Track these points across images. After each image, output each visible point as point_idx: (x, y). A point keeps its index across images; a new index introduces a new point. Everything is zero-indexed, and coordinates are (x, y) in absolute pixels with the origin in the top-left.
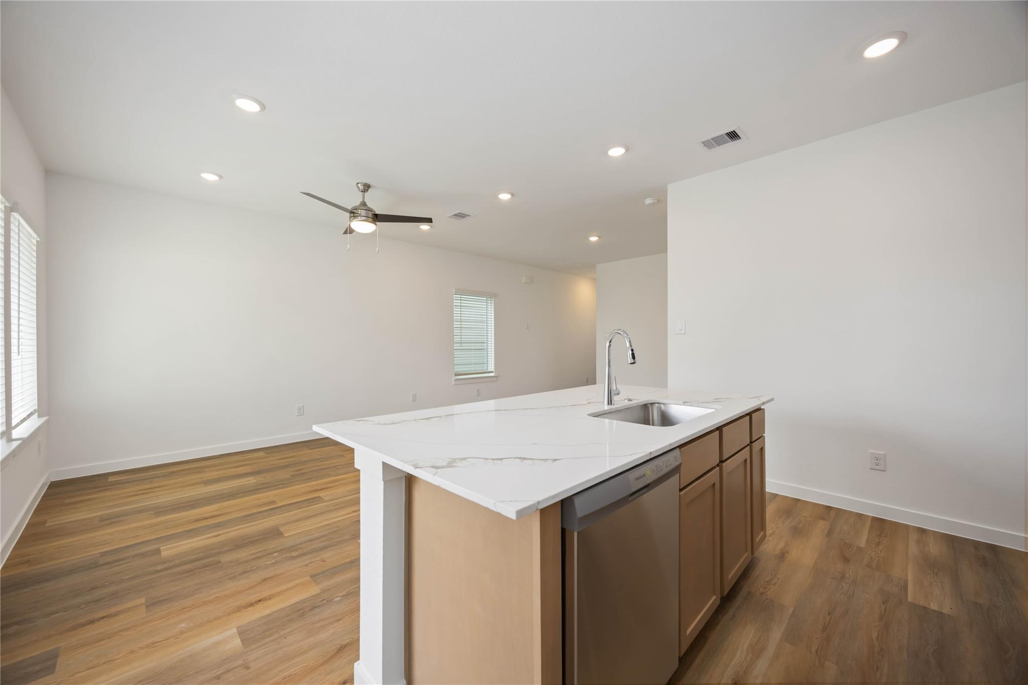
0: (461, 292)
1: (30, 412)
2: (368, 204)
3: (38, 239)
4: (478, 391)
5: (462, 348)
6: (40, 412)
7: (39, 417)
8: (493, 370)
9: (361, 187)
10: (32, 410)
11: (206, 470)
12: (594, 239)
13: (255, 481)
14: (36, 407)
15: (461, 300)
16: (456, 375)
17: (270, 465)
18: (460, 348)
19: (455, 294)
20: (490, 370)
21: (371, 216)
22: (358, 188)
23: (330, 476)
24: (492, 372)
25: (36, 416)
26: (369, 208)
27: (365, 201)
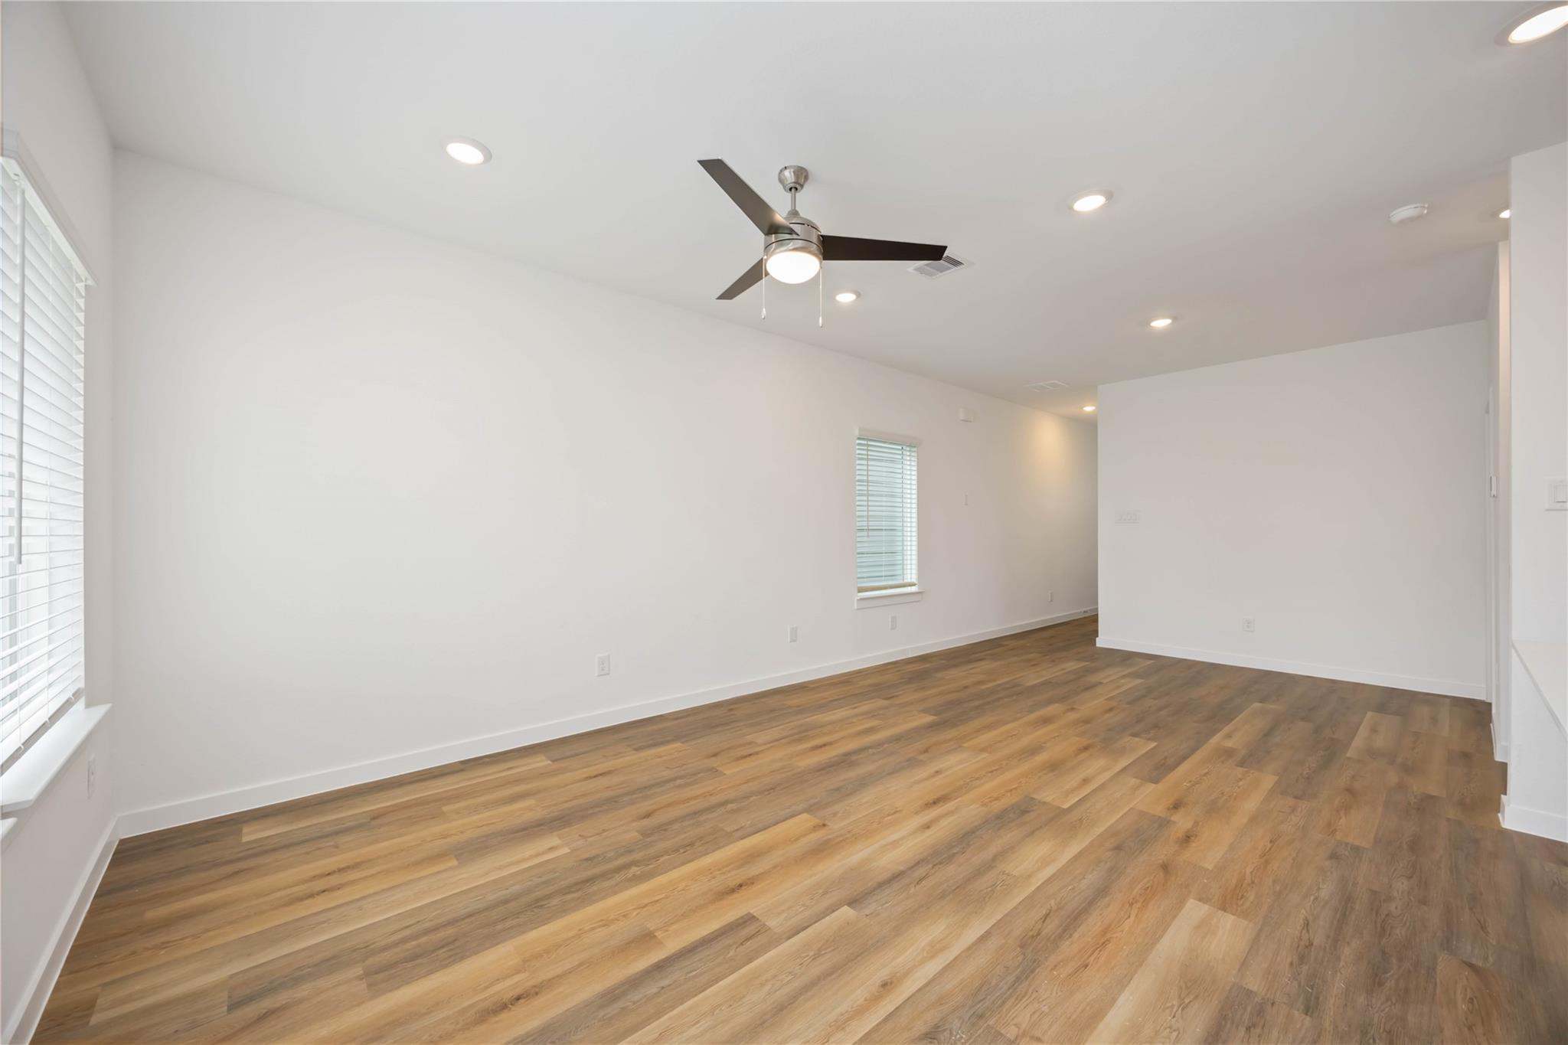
0: (868, 437)
1: (65, 700)
2: (802, 214)
3: (90, 282)
4: (894, 619)
5: (871, 539)
6: (89, 694)
7: (88, 705)
8: (914, 580)
9: (789, 176)
10: (69, 694)
11: (445, 809)
12: (1161, 323)
13: (566, 850)
14: (81, 684)
15: (868, 450)
16: (861, 590)
17: (576, 798)
18: (865, 539)
19: (859, 439)
20: (909, 581)
21: (815, 239)
22: (781, 181)
23: (730, 837)
24: (914, 585)
25: (80, 705)
26: (805, 219)
27: (797, 209)
